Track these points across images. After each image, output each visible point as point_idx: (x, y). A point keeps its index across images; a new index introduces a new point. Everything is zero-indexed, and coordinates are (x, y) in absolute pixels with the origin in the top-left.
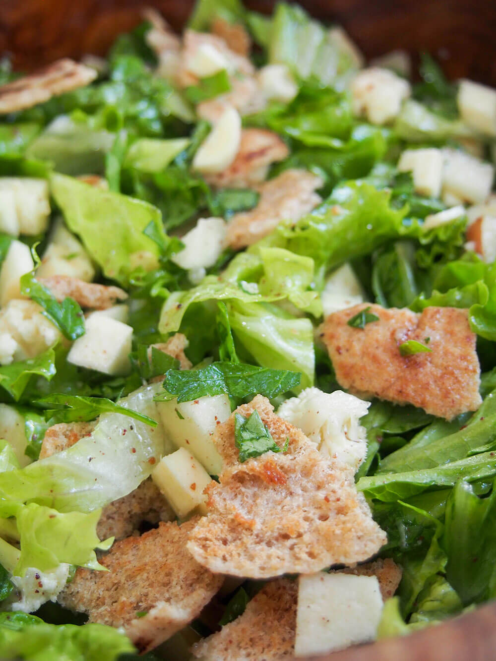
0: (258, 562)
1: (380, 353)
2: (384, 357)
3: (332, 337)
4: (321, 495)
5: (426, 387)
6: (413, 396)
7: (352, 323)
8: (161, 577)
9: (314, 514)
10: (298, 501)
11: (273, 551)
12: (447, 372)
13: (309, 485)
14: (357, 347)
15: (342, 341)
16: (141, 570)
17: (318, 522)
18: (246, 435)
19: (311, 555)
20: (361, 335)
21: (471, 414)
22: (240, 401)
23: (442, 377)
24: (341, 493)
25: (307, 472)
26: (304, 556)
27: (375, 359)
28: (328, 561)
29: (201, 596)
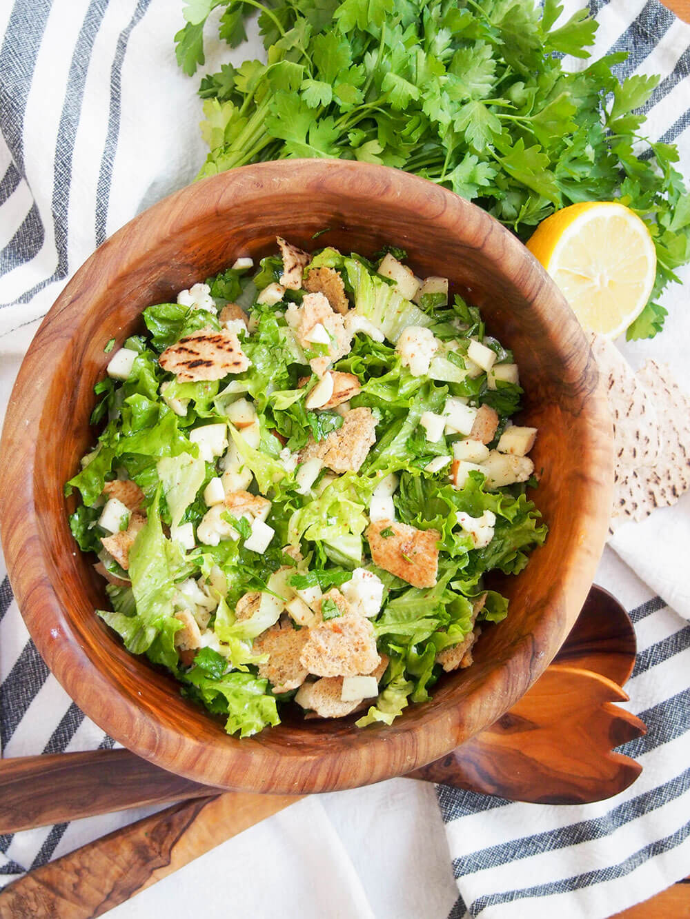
0: (329, 669)
1: (392, 554)
2: (395, 557)
3: (372, 539)
4: (356, 640)
5: (412, 574)
6: (405, 576)
7: (382, 534)
8: (289, 661)
9: (352, 649)
10: (347, 640)
11: (335, 664)
12: (423, 569)
13: (351, 633)
14: (383, 548)
15: (376, 543)
16: (280, 654)
17: (354, 653)
18: (326, 609)
19: (349, 668)
20: (386, 541)
21: (431, 588)
22: (324, 590)
23: (420, 571)
24: (364, 640)
25: (351, 626)
26: (347, 669)
27: (390, 556)
28: (356, 673)
29: (303, 675)
